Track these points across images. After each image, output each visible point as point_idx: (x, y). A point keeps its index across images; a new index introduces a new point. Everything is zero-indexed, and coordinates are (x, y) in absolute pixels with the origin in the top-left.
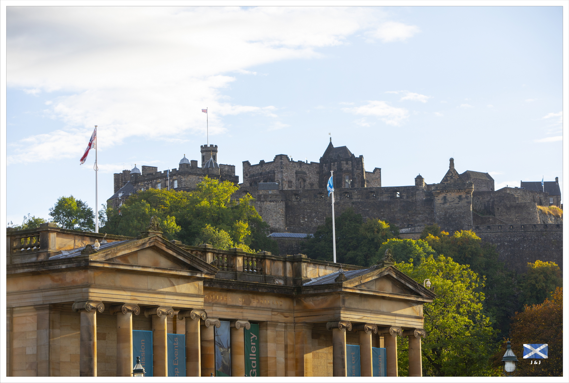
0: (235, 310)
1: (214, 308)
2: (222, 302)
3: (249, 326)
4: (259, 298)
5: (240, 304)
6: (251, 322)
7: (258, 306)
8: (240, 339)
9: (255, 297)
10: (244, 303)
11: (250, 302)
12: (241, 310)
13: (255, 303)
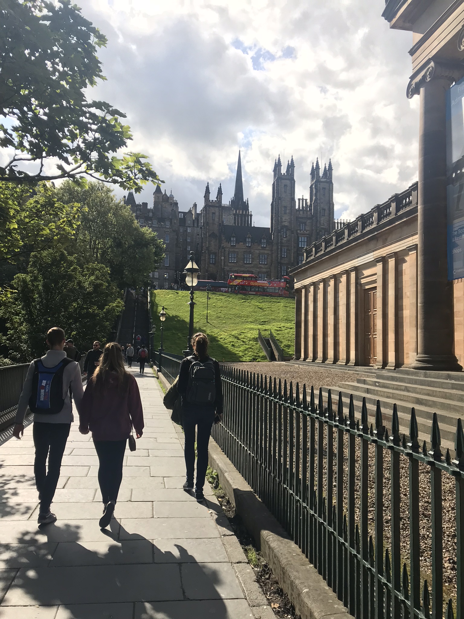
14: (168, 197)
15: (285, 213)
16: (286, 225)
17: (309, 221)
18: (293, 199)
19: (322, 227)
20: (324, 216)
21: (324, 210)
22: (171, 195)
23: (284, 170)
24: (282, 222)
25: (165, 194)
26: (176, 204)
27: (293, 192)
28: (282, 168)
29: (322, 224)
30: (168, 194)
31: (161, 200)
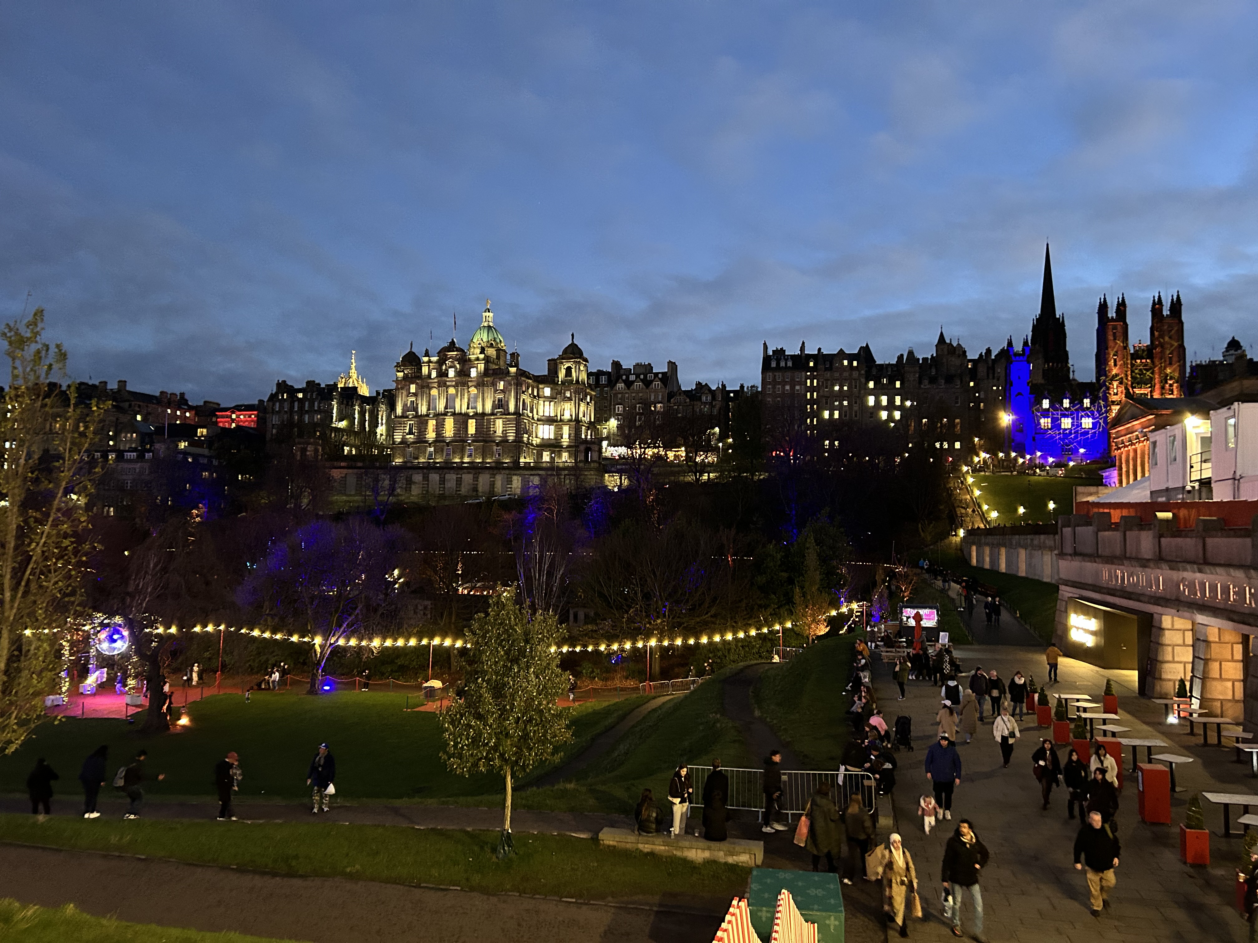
14: (955, 348)
18: (1126, 348)
22: (959, 344)
23: (1112, 313)
25: (951, 344)
26: (965, 352)
27: (1125, 339)
28: (1110, 311)
30: (955, 344)
31: (946, 353)
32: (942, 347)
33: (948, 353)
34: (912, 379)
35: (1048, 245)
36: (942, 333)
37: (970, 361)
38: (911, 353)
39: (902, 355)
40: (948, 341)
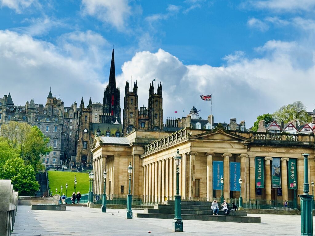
0: (281, 154)
1: (269, 153)
2: (274, 151)
3: (288, 160)
4: (294, 149)
5: (284, 152)
6: (289, 158)
7: (294, 152)
8: (284, 164)
9: (292, 149)
10: (286, 151)
11: (289, 151)
12: (284, 154)
13: (292, 151)
15: (131, 117)
16: (132, 124)
17: (147, 121)
18: (136, 108)
19: (155, 125)
20: (157, 118)
21: (156, 114)
22: (59, 98)
24: (129, 122)
25: (55, 98)
26: (63, 103)
27: (136, 104)
28: (130, 89)
29: (155, 124)
30: (57, 98)
31: (52, 103)
32: (50, 99)
33: (53, 103)
34: (32, 116)
35: (113, 50)
36: (50, 92)
37: (65, 108)
38: (32, 101)
39: (28, 102)
40: (53, 96)
